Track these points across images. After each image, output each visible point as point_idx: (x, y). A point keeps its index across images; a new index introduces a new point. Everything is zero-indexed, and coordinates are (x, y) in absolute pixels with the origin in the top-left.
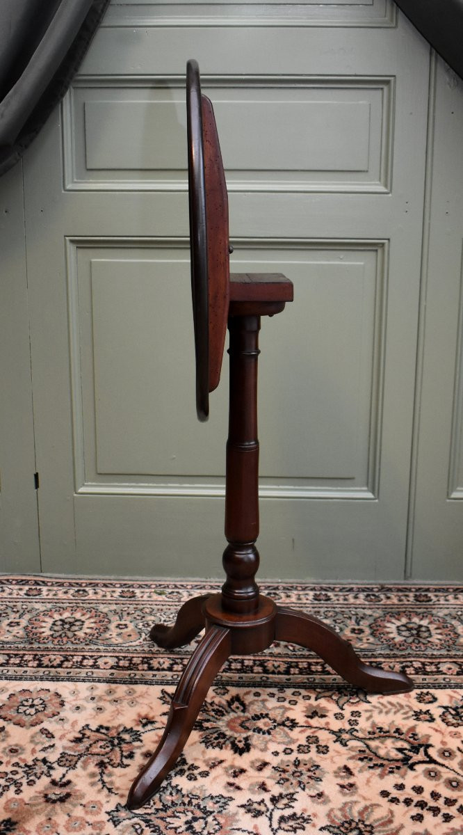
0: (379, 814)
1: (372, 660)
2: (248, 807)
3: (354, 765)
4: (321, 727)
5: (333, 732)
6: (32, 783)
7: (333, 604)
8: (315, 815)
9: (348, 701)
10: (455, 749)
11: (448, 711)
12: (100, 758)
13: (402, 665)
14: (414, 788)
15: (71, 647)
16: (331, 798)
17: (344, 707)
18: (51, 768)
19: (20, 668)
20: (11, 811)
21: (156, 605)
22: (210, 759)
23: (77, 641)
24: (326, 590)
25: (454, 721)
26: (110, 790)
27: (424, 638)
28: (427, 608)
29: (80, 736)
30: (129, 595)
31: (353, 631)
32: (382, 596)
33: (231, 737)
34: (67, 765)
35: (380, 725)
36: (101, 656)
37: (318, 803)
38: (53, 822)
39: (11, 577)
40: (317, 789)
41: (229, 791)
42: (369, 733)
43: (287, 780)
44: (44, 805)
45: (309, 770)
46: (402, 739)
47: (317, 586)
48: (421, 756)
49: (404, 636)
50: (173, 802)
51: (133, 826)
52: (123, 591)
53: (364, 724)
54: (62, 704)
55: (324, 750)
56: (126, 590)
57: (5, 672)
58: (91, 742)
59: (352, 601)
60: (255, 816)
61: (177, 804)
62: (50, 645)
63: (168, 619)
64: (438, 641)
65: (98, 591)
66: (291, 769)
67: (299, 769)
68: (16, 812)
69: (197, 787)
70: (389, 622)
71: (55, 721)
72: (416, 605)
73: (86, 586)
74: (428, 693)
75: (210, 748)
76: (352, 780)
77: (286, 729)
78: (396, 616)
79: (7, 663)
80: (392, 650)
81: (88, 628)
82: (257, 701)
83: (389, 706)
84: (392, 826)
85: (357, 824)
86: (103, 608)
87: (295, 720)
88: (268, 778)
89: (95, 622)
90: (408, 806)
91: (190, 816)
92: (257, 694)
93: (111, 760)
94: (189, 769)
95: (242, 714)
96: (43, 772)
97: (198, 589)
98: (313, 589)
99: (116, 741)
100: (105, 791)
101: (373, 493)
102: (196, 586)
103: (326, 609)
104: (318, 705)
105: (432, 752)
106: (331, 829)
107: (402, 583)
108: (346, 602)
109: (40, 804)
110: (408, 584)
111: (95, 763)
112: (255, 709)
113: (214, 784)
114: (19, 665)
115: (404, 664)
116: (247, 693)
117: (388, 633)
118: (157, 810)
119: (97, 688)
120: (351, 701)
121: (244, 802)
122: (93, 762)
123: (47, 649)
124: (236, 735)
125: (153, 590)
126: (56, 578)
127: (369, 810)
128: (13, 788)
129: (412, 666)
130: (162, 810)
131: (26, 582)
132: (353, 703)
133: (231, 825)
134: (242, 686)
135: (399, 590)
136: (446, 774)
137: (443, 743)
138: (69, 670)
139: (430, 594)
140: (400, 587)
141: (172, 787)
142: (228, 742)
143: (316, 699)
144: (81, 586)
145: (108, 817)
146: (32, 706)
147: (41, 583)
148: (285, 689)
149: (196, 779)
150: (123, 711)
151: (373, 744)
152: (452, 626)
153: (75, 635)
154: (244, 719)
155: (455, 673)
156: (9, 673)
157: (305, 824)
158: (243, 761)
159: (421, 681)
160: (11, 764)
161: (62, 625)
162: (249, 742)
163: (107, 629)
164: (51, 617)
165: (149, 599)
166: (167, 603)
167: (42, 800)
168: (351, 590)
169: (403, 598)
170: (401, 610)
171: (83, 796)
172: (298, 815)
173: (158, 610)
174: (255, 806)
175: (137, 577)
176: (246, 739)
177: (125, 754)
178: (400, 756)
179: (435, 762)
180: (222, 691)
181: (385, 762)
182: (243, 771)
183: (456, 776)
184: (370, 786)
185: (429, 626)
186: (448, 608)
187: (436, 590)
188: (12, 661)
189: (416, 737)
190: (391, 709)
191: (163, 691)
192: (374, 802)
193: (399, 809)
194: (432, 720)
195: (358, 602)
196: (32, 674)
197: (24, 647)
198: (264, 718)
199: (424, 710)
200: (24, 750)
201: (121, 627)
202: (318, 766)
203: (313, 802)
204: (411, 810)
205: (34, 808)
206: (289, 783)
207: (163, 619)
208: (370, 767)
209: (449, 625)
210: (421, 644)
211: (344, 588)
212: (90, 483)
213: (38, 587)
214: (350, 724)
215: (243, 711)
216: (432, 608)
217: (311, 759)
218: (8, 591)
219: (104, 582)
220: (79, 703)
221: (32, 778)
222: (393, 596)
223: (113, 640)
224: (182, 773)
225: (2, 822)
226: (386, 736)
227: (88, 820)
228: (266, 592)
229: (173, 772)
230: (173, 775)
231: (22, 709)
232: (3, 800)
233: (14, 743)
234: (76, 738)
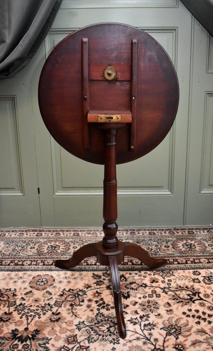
0: (183, 322)
1: (174, 258)
2: (131, 321)
3: (171, 302)
4: (157, 286)
5: (162, 289)
6: (45, 314)
7: (156, 236)
8: (158, 323)
9: (166, 275)
10: (210, 294)
11: (205, 278)
12: (71, 302)
13: (186, 260)
14: (195, 311)
15: (56, 257)
16: (163, 316)
17: (165, 278)
18: (51, 307)
19: (36, 266)
20: (37, 326)
21: (88, 238)
23: (58, 254)
24: (153, 230)
25: (208, 282)
26: (76, 316)
27: (193, 249)
28: (193, 236)
29: (62, 293)
30: (77, 234)
31: (165, 246)
32: (175, 232)
34: (58, 306)
35: (180, 285)
37: (159, 318)
38: (54, 330)
39: (30, 229)
40: (157, 312)
42: (176, 288)
43: (146, 309)
44: (50, 323)
45: (154, 305)
46: (189, 291)
47: (150, 229)
48: (197, 297)
49: (185, 248)
50: (101, 320)
51: (86, 331)
52: (74, 233)
53: (173, 285)
54: (54, 280)
55: (158, 296)
56: (75, 232)
57: (30, 268)
58: (67, 296)
59: (164, 234)
60: (134, 325)
61: (103, 321)
62: (47, 256)
64: (199, 250)
65: (65, 233)
66: (147, 304)
67: (150, 304)
68: (39, 326)
69: (110, 313)
70: (179, 242)
71: (52, 287)
72: (189, 235)
73: (59, 231)
74: (197, 271)
76: (171, 308)
77: (143, 288)
78: (181, 240)
79: (31, 264)
80: (181, 254)
81: (62, 249)
82: (131, 276)
83: (182, 277)
84: (188, 327)
85: (175, 326)
86: (67, 240)
87: (146, 284)
88: (138, 308)
89: (64, 246)
90: (194, 318)
91: (108, 326)
92: (130, 274)
93: (75, 303)
94: (106, 306)
95: (125, 282)
96: (49, 309)
98: (148, 230)
99: (77, 295)
100: (74, 316)
101: (171, 192)
103: (154, 238)
104: (155, 278)
105: (201, 295)
106: (165, 329)
107: (182, 226)
108: (161, 235)
109: (48, 323)
110: (185, 227)
111: (69, 304)
112: (130, 280)
114: (36, 265)
115: (187, 260)
116: (127, 273)
117: (179, 247)
118: (95, 323)
119: (67, 273)
120: (168, 275)
121: (129, 319)
122: (68, 304)
123: (46, 258)
124: (124, 291)
125: (86, 232)
126: (48, 229)
127: (179, 320)
128: (37, 316)
129: (190, 260)
130: (97, 323)
131: (36, 231)
132: (168, 276)
134: (124, 271)
135: (182, 229)
136: (208, 304)
137: (205, 291)
139: (193, 231)
140: (182, 228)
141: (100, 314)
143: (154, 275)
144: (57, 231)
145: (76, 327)
146: (42, 282)
147: (42, 231)
148: (141, 271)
149: (109, 310)
150: (78, 282)
151: (178, 293)
152: (204, 243)
153: (57, 252)
154: (126, 284)
155: (207, 263)
156: (32, 268)
157: (154, 327)
158: (127, 302)
159: (194, 266)
160: (36, 306)
161: (51, 248)
162: (129, 294)
163: (69, 249)
164: (47, 244)
165: (85, 236)
166: (92, 237)
167: (49, 321)
168: (163, 230)
169: (183, 233)
170: (183, 237)
171: (65, 319)
172: (151, 324)
173: (89, 240)
174: (134, 320)
175: (79, 227)
176: (128, 292)
177: (80, 300)
178: (189, 297)
179: (203, 300)
181: (183, 300)
182: (128, 306)
183: (211, 305)
184: (178, 310)
185: (195, 244)
186: (201, 236)
187: (196, 229)
188: (33, 263)
189: (194, 289)
190: (183, 278)
191: (93, 274)
192: (180, 317)
193: (190, 319)
194: (200, 282)
195: (166, 235)
196: (41, 268)
197: (37, 257)
198: (134, 283)
199: (196, 278)
200: (40, 300)
201: (74, 248)
202: (157, 303)
203: (156, 318)
204: (195, 319)
205: (46, 325)
206: (146, 310)
208: (177, 302)
209: (202, 243)
210: (192, 251)
211: (160, 229)
212: (60, 191)
213: (41, 232)
214: (168, 285)
215: (126, 281)
216: (195, 236)
217: (154, 300)
218: (29, 234)
219: (67, 229)
220: (61, 280)
221: (44, 312)
222: (179, 232)
224: (103, 307)
225: (34, 331)
226: (182, 289)
227: (68, 329)
228: (130, 232)
229: (100, 308)
230: (100, 309)
231: (38, 283)
232: (33, 321)
233: (36, 297)
234: (61, 295)
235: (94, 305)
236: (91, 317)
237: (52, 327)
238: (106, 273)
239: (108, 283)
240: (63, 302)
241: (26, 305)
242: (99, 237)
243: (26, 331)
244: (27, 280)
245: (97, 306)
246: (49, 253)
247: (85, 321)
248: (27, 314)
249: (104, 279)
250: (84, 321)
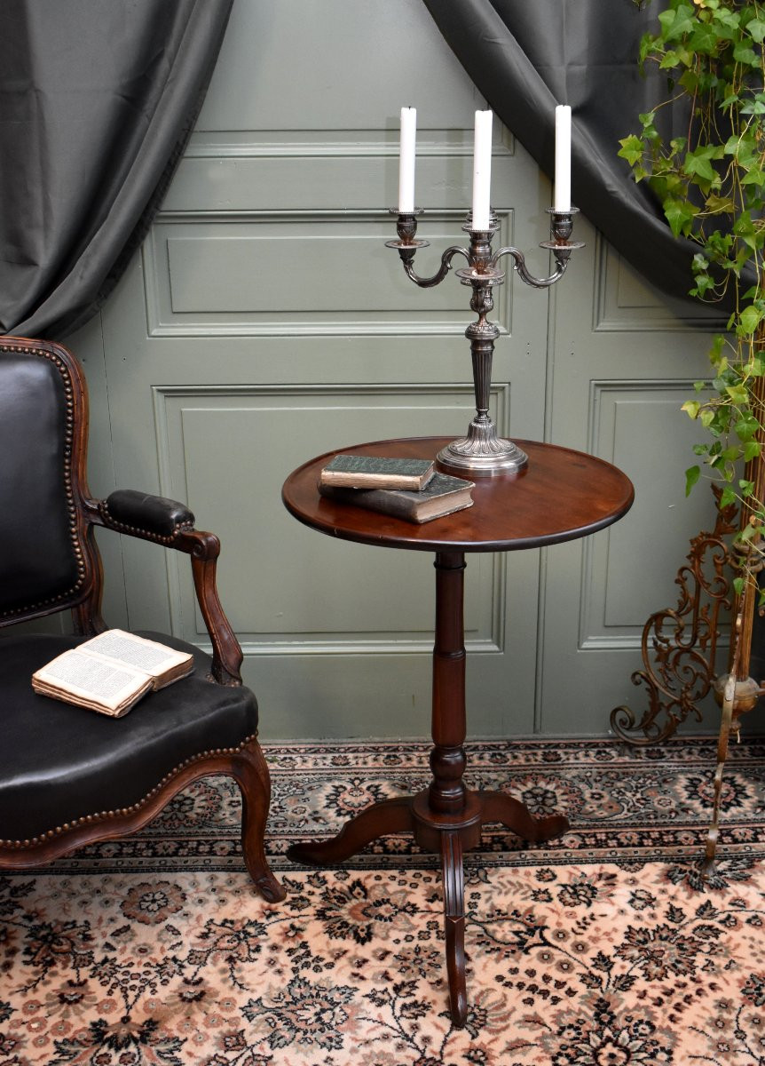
0: (493, 998)
1: (495, 834)
2: (372, 997)
3: (472, 950)
4: (441, 911)
6: (166, 981)
8: (434, 1001)
9: (468, 882)
10: (569, 930)
11: (566, 889)
12: (228, 953)
14: (527, 971)
15: (184, 829)
18: (182, 966)
19: (135, 859)
20: (151, 1012)
22: (334, 950)
23: (189, 824)
25: (572, 901)
26: (241, 986)
27: (549, 807)
28: (555, 769)
29: (206, 931)
32: (509, 756)
33: (354, 926)
34: (198, 962)
35: (499, 907)
36: (217, 841)
37: (437, 990)
38: (191, 1021)
40: (435, 975)
41: (354, 982)
42: (488, 916)
43: (409, 968)
44: (180, 1004)
45: (429, 957)
46: (519, 922)
48: (536, 939)
49: (529, 805)
50: (301, 995)
51: (266, 1020)
53: (483, 907)
54: (184, 897)
55: (443, 935)
57: (120, 863)
58: (218, 937)
59: (476, 763)
60: (379, 1006)
61: (305, 997)
62: (162, 831)
63: (282, 793)
64: (563, 809)
66: (413, 956)
67: (420, 956)
69: (323, 978)
70: (515, 787)
71: (179, 917)
72: (544, 765)
74: (548, 871)
75: (334, 938)
76: (469, 966)
77: (407, 914)
78: (522, 779)
79: (121, 855)
81: (199, 807)
82: (378, 885)
83: (509, 886)
84: (505, 1009)
85: (473, 1009)
87: (415, 905)
88: (390, 966)
89: (206, 800)
90: (520, 989)
91: (318, 1008)
92: (378, 878)
93: (239, 956)
94: (315, 962)
95: (363, 900)
96: (175, 971)
97: (312, 753)
99: (242, 936)
100: (237, 987)
102: (310, 749)
104: (439, 888)
105: (548, 934)
107: (531, 738)
108: (470, 764)
109: (176, 1003)
110: (537, 739)
111: (225, 958)
112: (377, 894)
113: (339, 976)
114: (133, 855)
116: (369, 877)
118: (288, 1003)
119: (217, 878)
120: (472, 881)
121: (369, 992)
122: (222, 957)
123: (159, 835)
124: (359, 924)
127: (485, 993)
128: (148, 989)
130: (291, 1003)
132: (473, 884)
133: (357, 1015)
134: (363, 869)
135: (528, 747)
136: (559, 956)
137: (559, 924)
138: (185, 859)
139: (560, 752)
140: (528, 742)
141: (300, 980)
142: (351, 931)
143: (437, 881)
145: (242, 1013)
146: (154, 901)
148: (406, 871)
149: (322, 971)
150: (245, 902)
151: (491, 927)
152: (580, 790)
153: (186, 816)
154: (366, 905)
155: (577, 847)
156: (125, 865)
157: (425, 1011)
158: (365, 951)
159: (542, 857)
160: (143, 964)
161: (171, 804)
162: (372, 930)
163: (219, 807)
166: (281, 773)
167: (178, 999)
168: (476, 749)
169: (531, 757)
170: (527, 772)
171: (217, 994)
172: (419, 1003)
174: (379, 995)
176: (369, 927)
177: (252, 948)
178: (517, 939)
179: (548, 944)
180: (344, 876)
181: (502, 946)
182: (365, 961)
183: (567, 957)
184: (486, 970)
185: (556, 791)
186: (577, 768)
187: (568, 746)
188: (125, 850)
189: (533, 919)
190: (510, 889)
192: (489, 987)
193: (512, 992)
194: (550, 900)
195: (483, 764)
196: (148, 865)
198: (385, 903)
199: (543, 889)
200: (152, 949)
201: (234, 804)
202: (437, 953)
203: (433, 989)
204: (523, 993)
205: (172, 1009)
206: (409, 971)
207: (277, 793)
208: (487, 952)
209: (576, 789)
211: (469, 746)
214: (470, 906)
215: (365, 897)
216: (560, 769)
217: (431, 945)
220: (202, 895)
221: (165, 978)
222: (520, 755)
223: (227, 820)
224: (307, 965)
225: (144, 1023)
226: (504, 919)
227: (224, 1017)
228: (386, 754)
229: (299, 965)
230: (300, 968)
231: (144, 905)
232: (141, 1001)
233: (142, 942)
234: (203, 933)
235: (284, 959)
236: (279, 988)
237: (185, 1014)
238: (316, 876)
239: (321, 903)
240: (209, 951)
241: (117, 963)
242: (299, 772)
243: (125, 1023)
244: (114, 897)
245: (292, 961)
246: (166, 821)
247: (264, 997)
248: (124, 985)
249: (311, 893)
250: (260, 999)
